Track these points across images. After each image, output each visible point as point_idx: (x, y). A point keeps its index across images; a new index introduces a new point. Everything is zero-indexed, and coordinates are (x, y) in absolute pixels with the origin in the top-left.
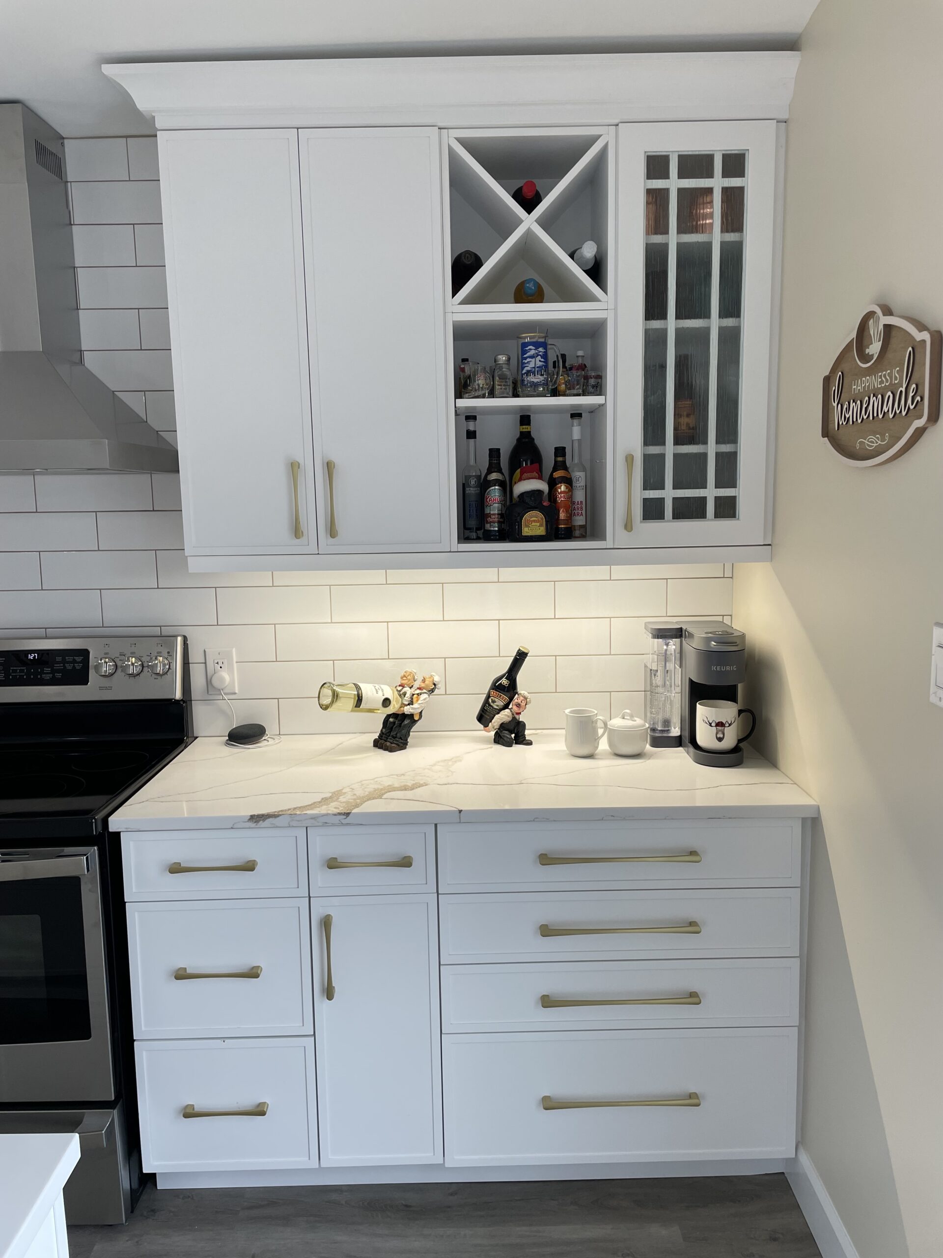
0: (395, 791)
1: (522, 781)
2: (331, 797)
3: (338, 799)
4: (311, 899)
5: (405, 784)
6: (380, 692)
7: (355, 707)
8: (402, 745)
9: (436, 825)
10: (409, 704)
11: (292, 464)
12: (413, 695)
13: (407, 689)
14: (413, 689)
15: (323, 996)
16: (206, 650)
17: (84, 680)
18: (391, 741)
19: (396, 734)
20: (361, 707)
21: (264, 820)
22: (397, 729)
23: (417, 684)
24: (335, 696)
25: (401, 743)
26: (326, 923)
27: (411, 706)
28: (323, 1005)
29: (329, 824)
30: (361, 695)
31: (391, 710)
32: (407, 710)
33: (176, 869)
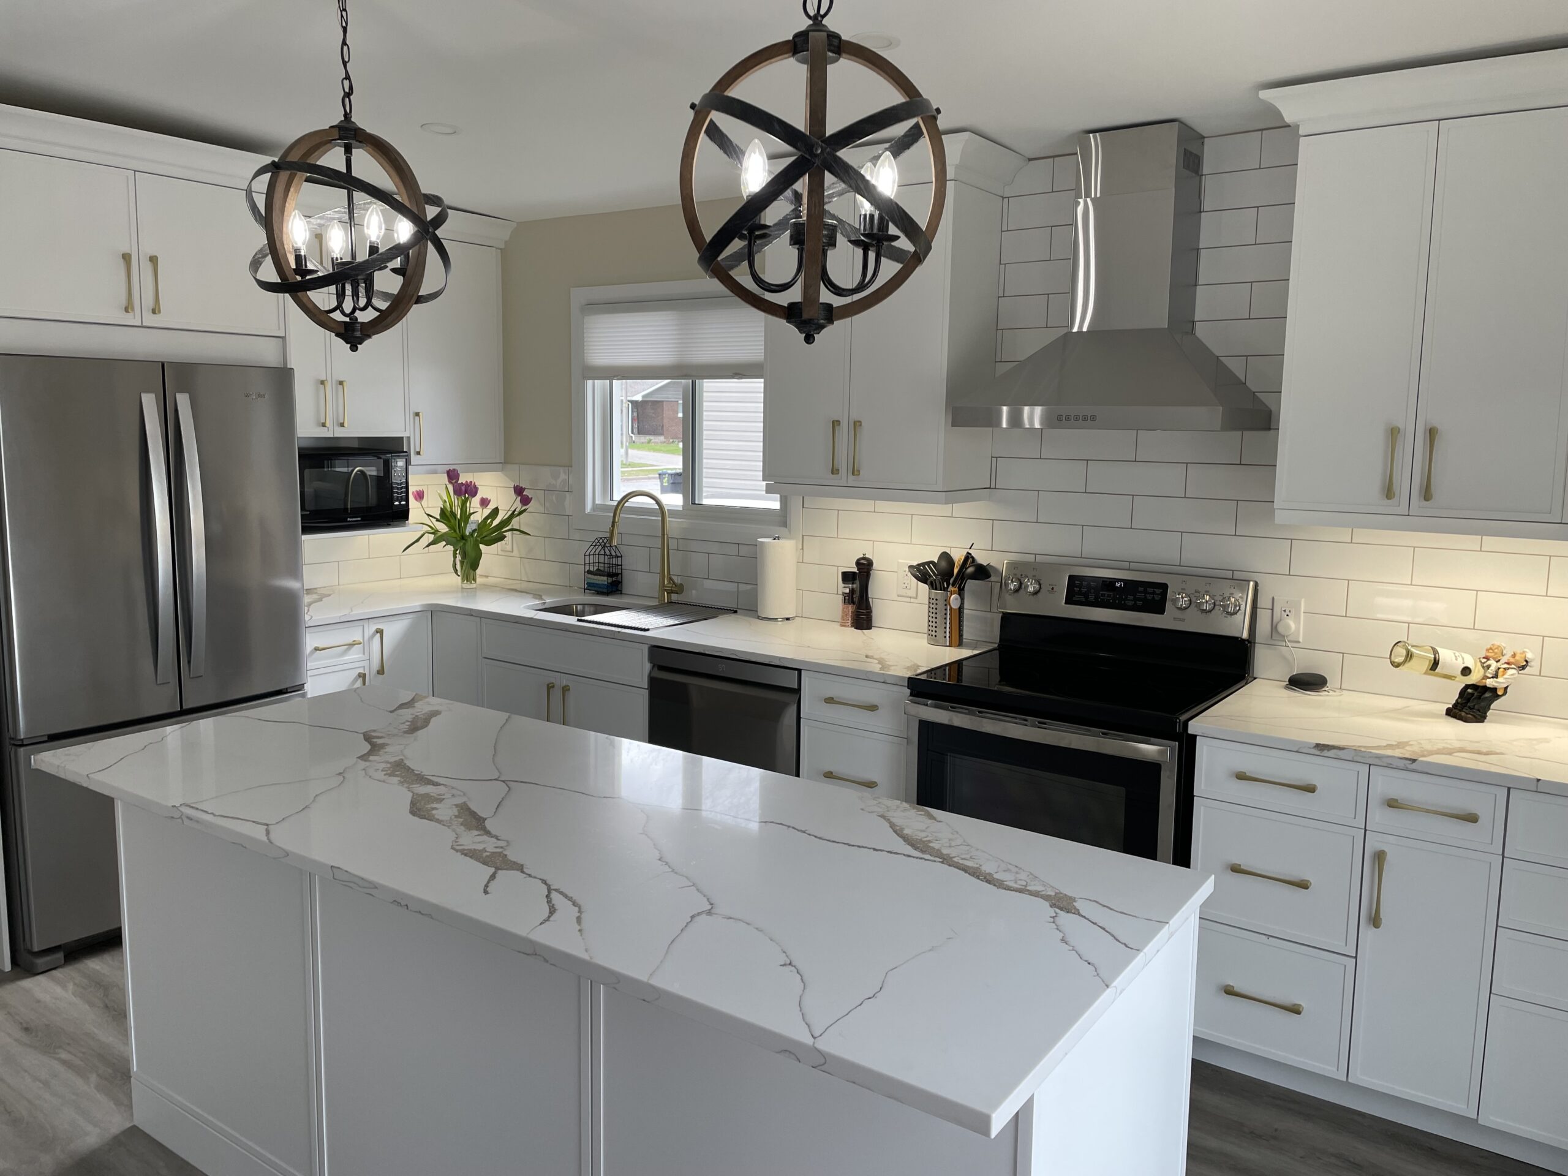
0: (1468, 752)
2: (1396, 745)
3: (1404, 747)
4: (1367, 832)
5: (1481, 749)
6: (1460, 659)
7: (1431, 669)
8: (1479, 717)
9: (1509, 789)
10: (1493, 677)
11: (1392, 429)
12: (1499, 668)
14: (1499, 664)
15: (1370, 923)
16: (1275, 598)
17: (1161, 611)
18: (1467, 711)
19: (1474, 705)
20: (1436, 671)
21: (1328, 750)
24: (1409, 656)
25: (1479, 715)
26: (1380, 857)
27: (1495, 679)
28: (1368, 931)
29: (1392, 766)
30: (1437, 659)
32: (1490, 683)
33: (1241, 777)
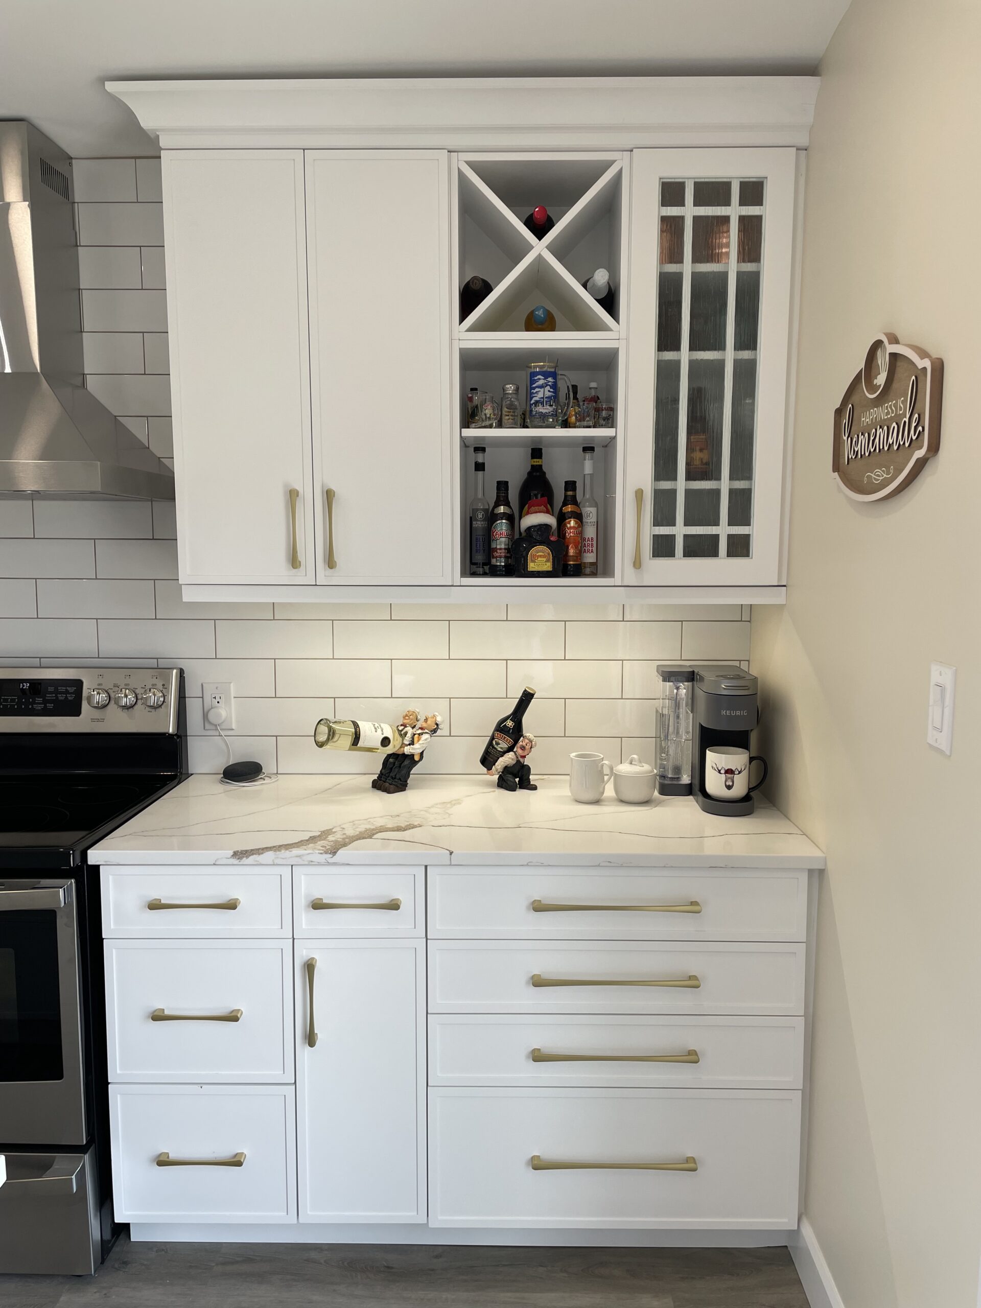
0: (387, 831)
1: (520, 825)
2: (319, 836)
3: (327, 837)
4: (295, 940)
5: (399, 825)
6: (379, 731)
7: (353, 745)
8: (401, 786)
9: (426, 867)
10: (409, 745)
11: (290, 491)
12: (415, 734)
13: (409, 730)
14: (415, 729)
15: (305, 1043)
16: (204, 684)
17: (76, 712)
18: (390, 782)
19: (396, 775)
20: (358, 745)
21: (247, 857)
22: (397, 770)
23: (419, 725)
24: (332, 733)
25: (401, 784)
26: (310, 968)
27: (411, 746)
28: (305, 1052)
29: (313, 863)
30: (358, 733)
31: (390, 750)
32: (407, 750)
33: (155, 906)
